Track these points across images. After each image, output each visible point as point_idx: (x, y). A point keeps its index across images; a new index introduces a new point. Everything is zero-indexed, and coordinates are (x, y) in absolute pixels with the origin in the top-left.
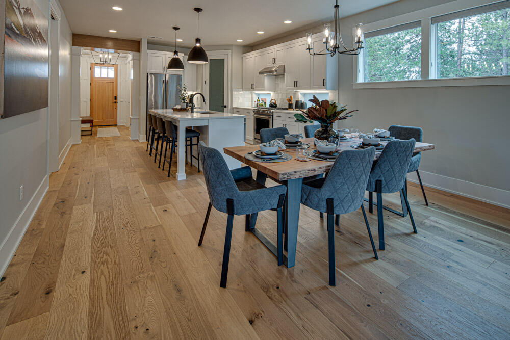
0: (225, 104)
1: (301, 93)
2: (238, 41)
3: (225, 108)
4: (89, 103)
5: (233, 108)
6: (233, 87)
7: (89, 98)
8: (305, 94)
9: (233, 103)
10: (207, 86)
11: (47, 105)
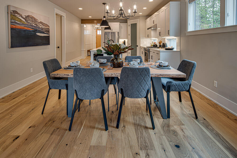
0: (137, 45)
1: (167, 39)
2: (140, 14)
3: (137, 47)
4: (96, 44)
5: (141, 47)
6: (140, 36)
7: (96, 42)
8: (170, 39)
9: (141, 44)
10: (130, 37)
11: (50, 45)
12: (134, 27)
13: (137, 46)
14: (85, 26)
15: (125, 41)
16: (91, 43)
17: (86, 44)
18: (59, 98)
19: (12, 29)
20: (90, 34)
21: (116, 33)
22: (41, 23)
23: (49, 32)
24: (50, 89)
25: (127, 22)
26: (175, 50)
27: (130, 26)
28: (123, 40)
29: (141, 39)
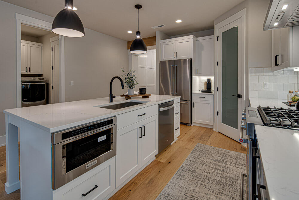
0: (239, 93)
3: (239, 99)
10: (219, 69)
13: (239, 96)
15: (209, 80)
25: (212, 33)
27: (220, 39)
28: (204, 79)
29: (251, 76)
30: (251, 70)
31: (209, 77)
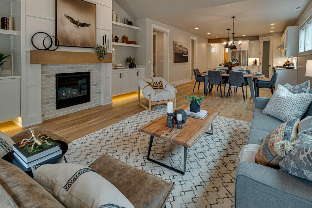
2: (271, 31)
9: (274, 64)
10: (261, 56)
11: (188, 62)
12: (266, 45)
13: (270, 66)
14: (212, 44)
15: (256, 60)
16: (218, 62)
17: (212, 62)
18: (199, 89)
19: (175, 53)
20: (216, 52)
21: (246, 51)
22: (185, 48)
23: (187, 53)
24: (196, 81)
25: (258, 39)
26: (295, 69)
27: (262, 43)
28: (253, 59)
29: (274, 59)
30: (274, 57)
31: (256, 59)
